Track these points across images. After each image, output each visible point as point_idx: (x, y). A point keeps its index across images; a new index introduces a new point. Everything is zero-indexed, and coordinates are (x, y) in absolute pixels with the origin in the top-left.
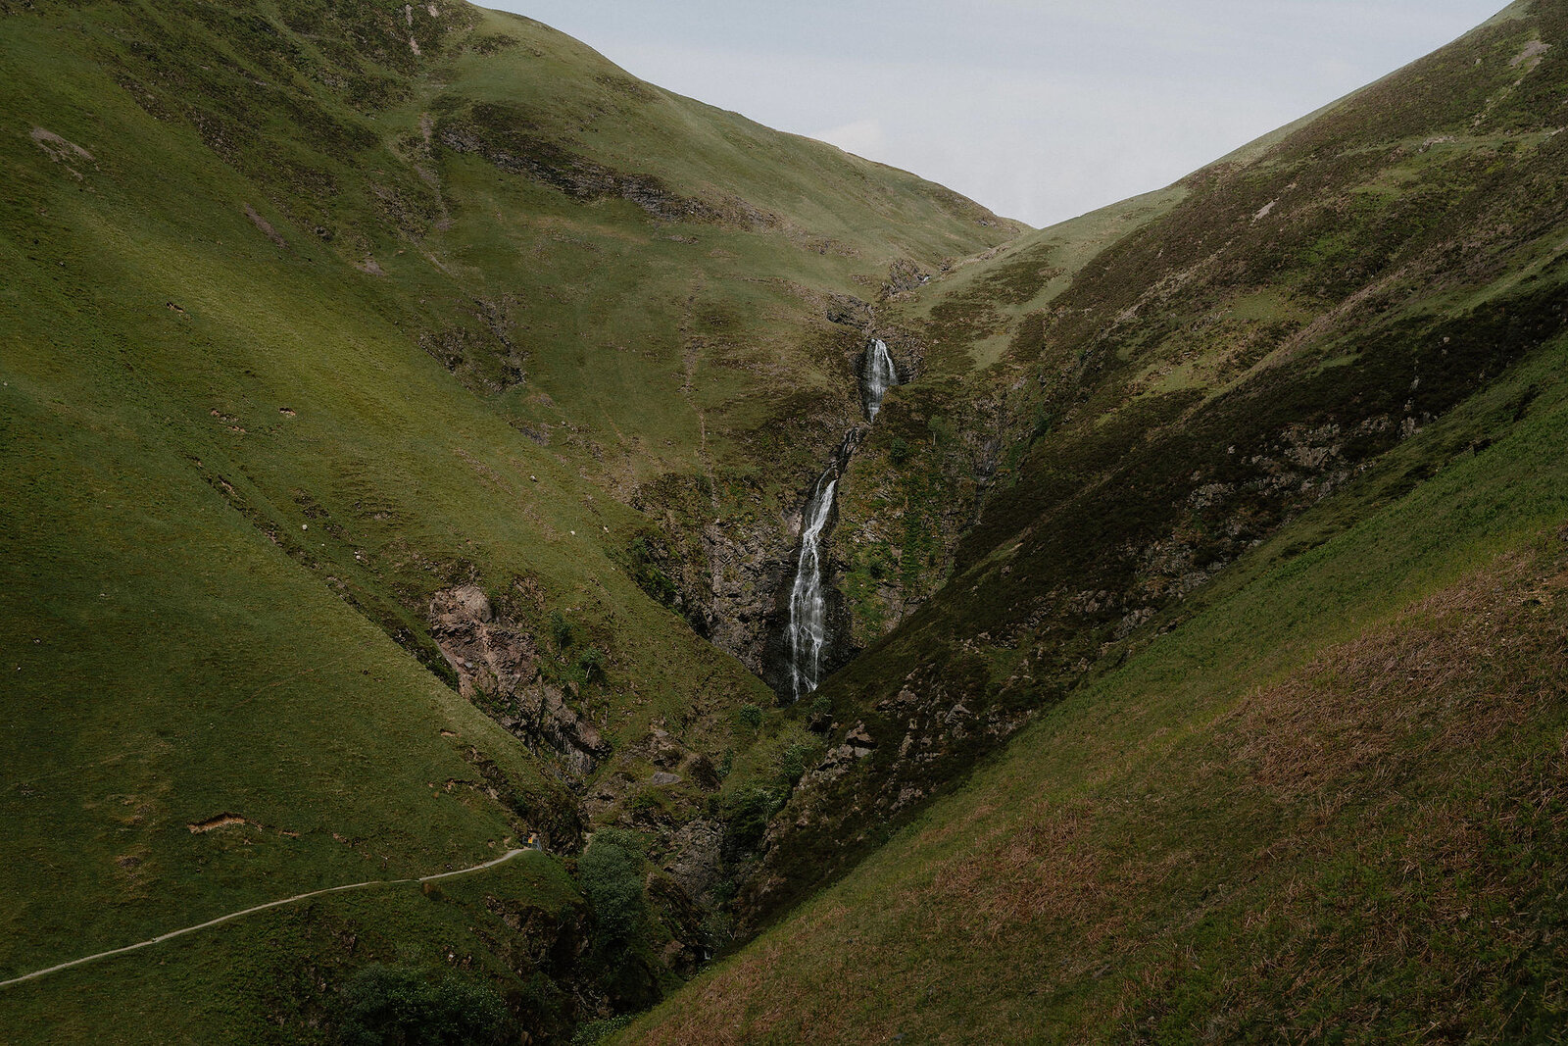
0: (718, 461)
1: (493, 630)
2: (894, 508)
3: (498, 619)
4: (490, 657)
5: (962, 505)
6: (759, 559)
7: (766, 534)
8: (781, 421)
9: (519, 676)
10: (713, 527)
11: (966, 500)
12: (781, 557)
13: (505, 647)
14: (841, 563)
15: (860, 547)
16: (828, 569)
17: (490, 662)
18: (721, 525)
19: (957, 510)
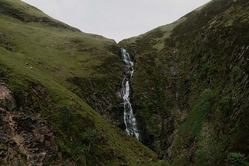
0: (90, 75)
1: (18, 116)
2: (151, 87)
3: (21, 109)
4: (18, 139)
5: (171, 85)
6: (110, 107)
7: (111, 98)
8: (106, 64)
9: (44, 154)
10: (93, 96)
11: (173, 83)
12: (117, 106)
13: (30, 130)
14: (138, 106)
15: (143, 100)
16: (135, 108)
17: (18, 144)
18: (96, 95)
19: (170, 87)
